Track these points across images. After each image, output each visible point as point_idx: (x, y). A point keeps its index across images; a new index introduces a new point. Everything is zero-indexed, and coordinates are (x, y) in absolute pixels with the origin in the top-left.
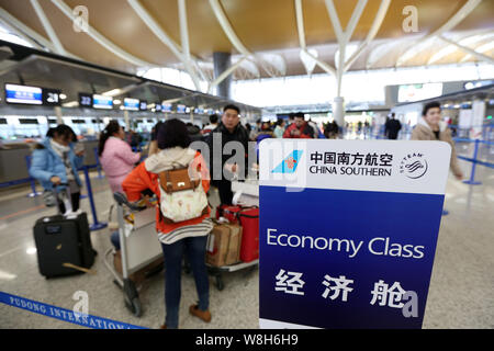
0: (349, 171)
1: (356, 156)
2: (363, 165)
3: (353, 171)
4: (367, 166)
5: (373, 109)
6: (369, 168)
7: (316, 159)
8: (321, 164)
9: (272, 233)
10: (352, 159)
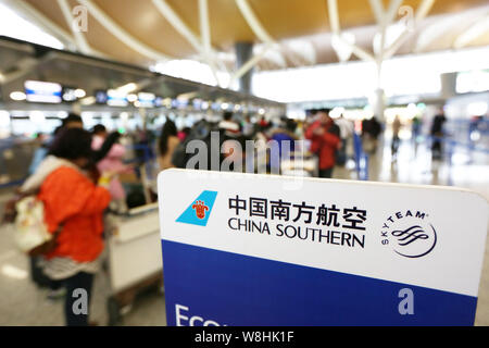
0: (291, 232)
1: (302, 207)
2: (313, 224)
3: (297, 232)
4: (321, 226)
5: (427, 102)
6: (325, 230)
7: (237, 207)
8: (244, 215)
9: (182, 312)
10: (294, 212)
